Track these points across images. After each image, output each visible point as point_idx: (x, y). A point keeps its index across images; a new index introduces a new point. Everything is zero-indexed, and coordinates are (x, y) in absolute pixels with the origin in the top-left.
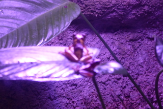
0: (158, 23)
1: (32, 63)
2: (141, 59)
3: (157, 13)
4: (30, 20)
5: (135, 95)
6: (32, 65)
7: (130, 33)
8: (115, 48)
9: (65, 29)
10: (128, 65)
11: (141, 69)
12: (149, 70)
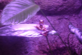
0: (69, 13)
1: (25, 30)
2: (62, 27)
3: (69, 9)
4: (21, 11)
5: (59, 41)
6: (25, 31)
7: (58, 16)
8: (52, 22)
9: (34, 15)
10: (57, 29)
11: (62, 31)
12: (65, 31)
